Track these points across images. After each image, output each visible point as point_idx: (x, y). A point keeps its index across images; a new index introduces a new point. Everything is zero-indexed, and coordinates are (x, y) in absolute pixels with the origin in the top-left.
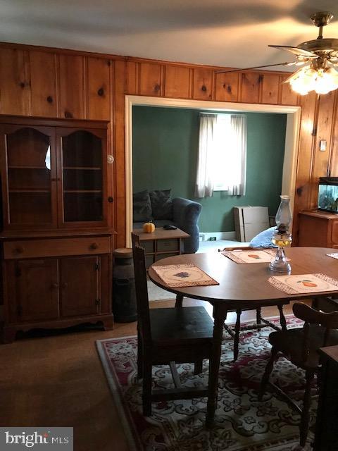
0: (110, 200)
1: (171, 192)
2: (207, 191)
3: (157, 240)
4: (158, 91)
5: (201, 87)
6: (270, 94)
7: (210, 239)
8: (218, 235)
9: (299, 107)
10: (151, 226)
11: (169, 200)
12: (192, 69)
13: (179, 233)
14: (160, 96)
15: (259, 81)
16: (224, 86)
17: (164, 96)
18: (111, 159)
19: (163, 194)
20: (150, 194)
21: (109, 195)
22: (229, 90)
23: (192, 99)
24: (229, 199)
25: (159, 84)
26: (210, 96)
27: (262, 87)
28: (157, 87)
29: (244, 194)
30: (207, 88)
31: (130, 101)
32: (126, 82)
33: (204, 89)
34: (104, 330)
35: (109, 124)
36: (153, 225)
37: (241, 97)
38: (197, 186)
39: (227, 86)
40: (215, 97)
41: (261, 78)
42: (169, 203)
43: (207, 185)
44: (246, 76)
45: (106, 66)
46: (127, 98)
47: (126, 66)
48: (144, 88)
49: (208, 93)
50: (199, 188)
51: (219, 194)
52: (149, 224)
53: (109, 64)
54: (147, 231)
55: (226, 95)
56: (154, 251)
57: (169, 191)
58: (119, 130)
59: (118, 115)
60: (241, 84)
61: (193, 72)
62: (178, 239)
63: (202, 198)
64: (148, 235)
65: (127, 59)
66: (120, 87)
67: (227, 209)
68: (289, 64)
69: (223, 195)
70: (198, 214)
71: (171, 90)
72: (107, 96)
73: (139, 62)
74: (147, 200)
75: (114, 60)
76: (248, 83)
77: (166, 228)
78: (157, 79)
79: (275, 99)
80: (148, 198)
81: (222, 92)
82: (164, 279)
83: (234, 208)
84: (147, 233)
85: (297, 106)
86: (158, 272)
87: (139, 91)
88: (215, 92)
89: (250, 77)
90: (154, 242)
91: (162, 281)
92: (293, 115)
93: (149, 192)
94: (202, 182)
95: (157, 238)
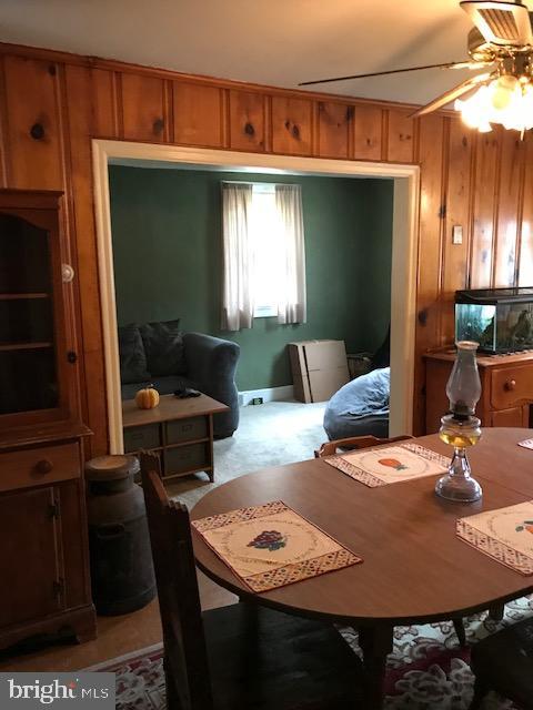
0: (72, 357)
1: (181, 324)
2: (243, 318)
3: (166, 422)
4: (161, 132)
5: (244, 125)
6: (369, 141)
7: (253, 402)
8: (266, 393)
9: (417, 167)
10: (151, 395)
11: (178, 340)
12: (225, 90)
13: (207, 404)
14: (165, 143)
15: (348, 119)
16: (287, 125)
17: (172, 142)
18: (68, 272)
19: (165, 328)
20: (141, 330)
21: (69, 348)
22: (296, 132)
23: (229, 148)
24: (280, 329)
25: (161, 118)
26: (262, 143)
27: (353, 128)
28: (159, 125)
29: (305, 321)
30: (256, 130)
31: (104, 153)
32: (92, 112)
33: (249, 130)
34: (77, 643)
35: (60, 199)
36: (155, 393)
37: (318, 146)
38: (225, 310)
39: (292, 125)
40: (271, 146)
41: (350, 113)
42: (178, 345)
43: (241, 308)
44: (326, 108)
45: (48, 75)
46: (96, 144)
47: (91, 75)
48: (131, 126)
49: (258, 138)
50: (229, 314)
51: (263, 321)
52: (148, 390)
53: (53, 72)
54: (144, 406)
55: (292, 142)
56: (161, 444)
57: (177, 321)
58: (82, 210)
59: (79, 182)
60: (318, 123)
61: (228, 96)
62: (206, 417)
63: (234, 332)
64: (147, 413)
65: (91, 64)
66: (79, 120)
67: (279, 348)
68: (457, 67)
69: (269, 323)
70: (234, 363)
71: (187, 132)
72: (54, 140)
73: (118, 70)
74: (136, 341)
75: (63, 64)
76: (329, 121)
77: (181, 395)
78: (156, 109)
79: (376, 152)
80: (136, 338)
81: (283, 137)
82: (230, 562)
83: (288, 346)
84: (145, 408)
85: (413, 163)
86: (209, 537)
87: (122, 131)
88: (271, 137)
89: (331, 109)
90: (161, 426)
91: (230, 569)
92: (406, 180)
93: (138, 326)
94: (233, 303)
95: (165, 418)
